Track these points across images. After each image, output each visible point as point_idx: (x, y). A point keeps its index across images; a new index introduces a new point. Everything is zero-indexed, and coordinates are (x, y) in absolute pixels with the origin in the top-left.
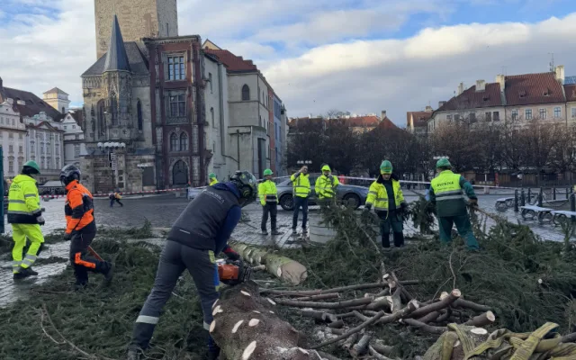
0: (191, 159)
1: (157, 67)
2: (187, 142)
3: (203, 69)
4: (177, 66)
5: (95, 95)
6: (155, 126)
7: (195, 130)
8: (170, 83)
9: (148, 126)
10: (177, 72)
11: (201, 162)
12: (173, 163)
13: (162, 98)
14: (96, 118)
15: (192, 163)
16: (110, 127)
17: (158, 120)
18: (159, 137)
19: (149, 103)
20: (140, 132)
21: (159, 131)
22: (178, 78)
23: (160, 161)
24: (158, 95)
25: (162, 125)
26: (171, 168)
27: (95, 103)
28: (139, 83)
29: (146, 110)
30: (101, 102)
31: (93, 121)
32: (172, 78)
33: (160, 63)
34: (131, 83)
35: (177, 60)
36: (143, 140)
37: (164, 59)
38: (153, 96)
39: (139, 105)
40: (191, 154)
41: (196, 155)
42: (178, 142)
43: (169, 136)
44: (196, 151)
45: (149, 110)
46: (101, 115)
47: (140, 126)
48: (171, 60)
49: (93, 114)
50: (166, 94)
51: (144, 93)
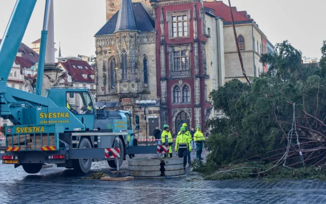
0: (193, 111)
1: (162, 26)
2: (189, 94)
3: (204, 25)
4: (180, 24)
5: (106, 52)
6: (159, 79)
7: (197, 83)
8: (173, 40)
9: (153, 80)
10: (180, 29)
11: (202, 112)
12: (176, 114)
13: (167, 54)
14: (107, 73)
15: (194, 114)
16: (121, 82)
17: (163, 74)
18: (163, 90)
19: (154, 58)
20: (146, 85)
21: (164, 84)
22: (181, 35)
23: (164, 113)
24: (162, 51)
25: (166, 79)
26: (174, 119)
27: (106, 59)
28: (145, 40)
29: (152, 65)
30: (112, 59)
31: (105, 76)
32: (175, 35)
33: (165, 22)
34: (138, 40)
35: (180, 19)
36: (149, 93)
37: (168, 18)
38: (158, 52)
39: (145, 61)
40: (193, 106)
41: (198, 106)
42: (180, 94)
43: (172, 89)
44: (197, 103)
45: (154, 65)
46: (112, 70)
47: (146, 80)
48: (175, 19)
49: (104, 69)
50: (170, 50)
51: (150, 49)
